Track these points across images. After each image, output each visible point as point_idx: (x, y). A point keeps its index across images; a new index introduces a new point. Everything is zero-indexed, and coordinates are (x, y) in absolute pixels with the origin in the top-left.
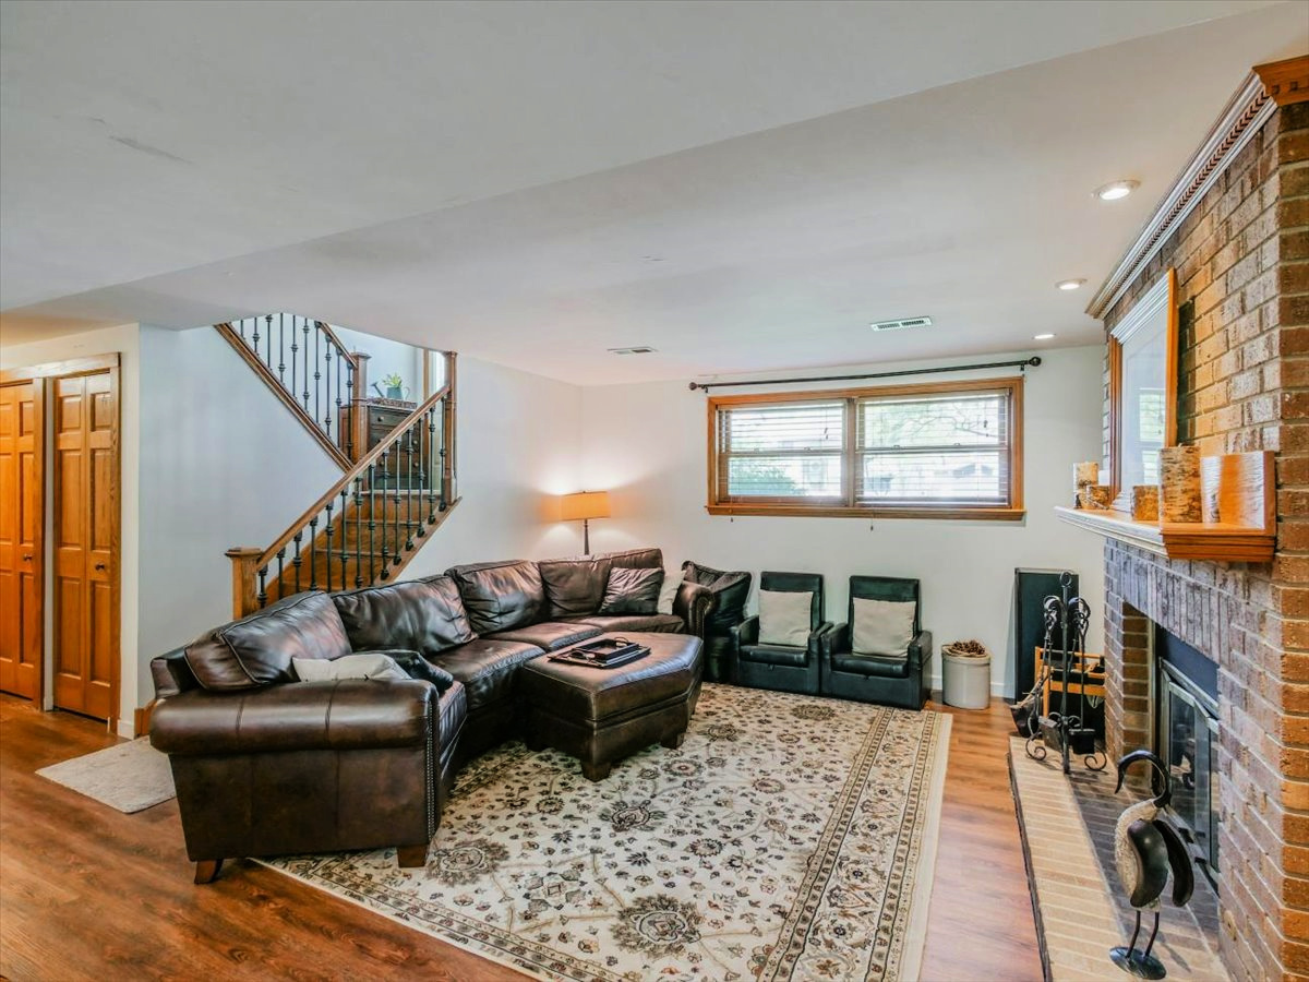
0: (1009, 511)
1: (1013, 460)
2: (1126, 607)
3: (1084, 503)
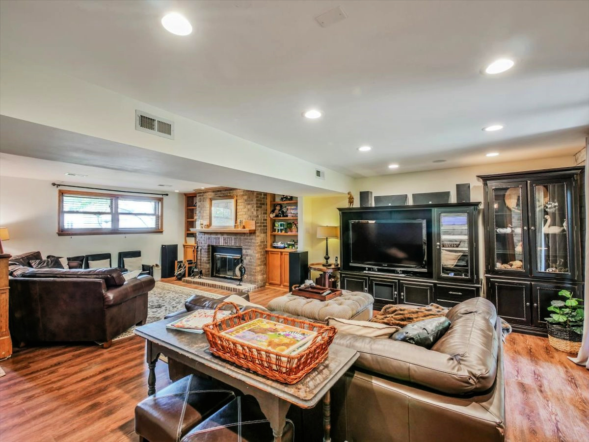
0: (158, 231)
1: (160, 218)
2: (209, 246)
3: (204, 227)
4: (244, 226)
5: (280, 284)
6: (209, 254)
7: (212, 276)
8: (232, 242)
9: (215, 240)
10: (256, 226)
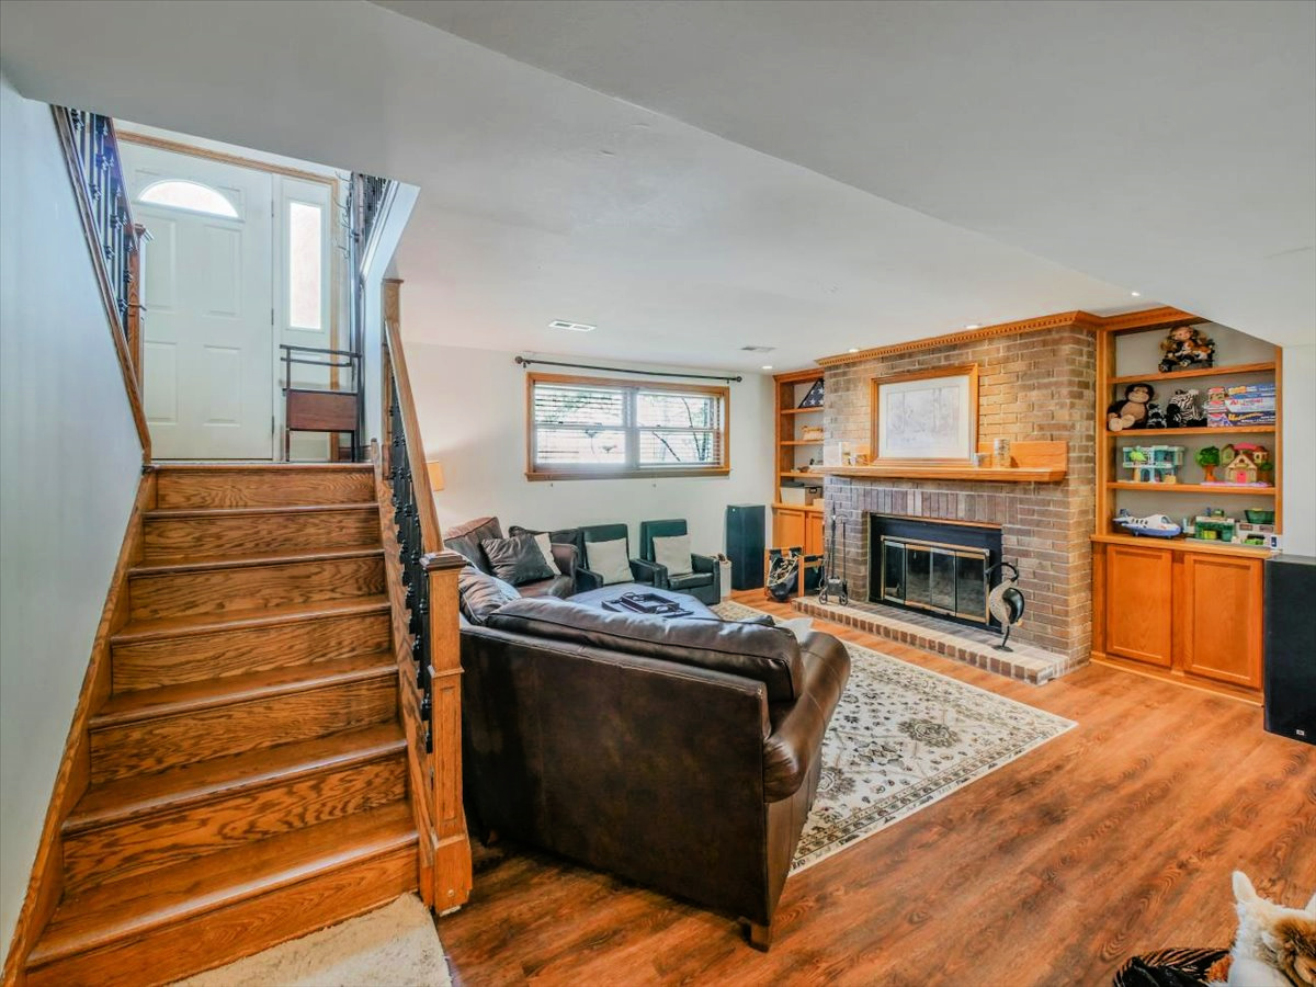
0: (720, 470)
1: (723, 438)
2: (864, 515)
3: (853, 462)
4: (1012, 459)
5: (1168, 663)
6: (864, 539)
7: (875, 597)
8: (958, 509)
9: (888, 500)
10: (1068, 460)
